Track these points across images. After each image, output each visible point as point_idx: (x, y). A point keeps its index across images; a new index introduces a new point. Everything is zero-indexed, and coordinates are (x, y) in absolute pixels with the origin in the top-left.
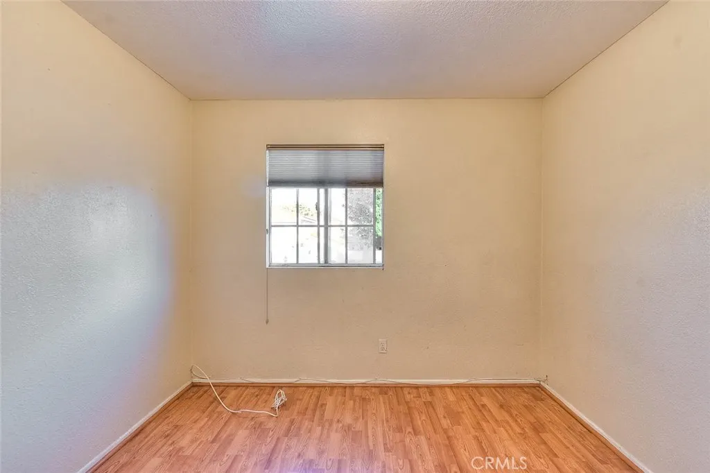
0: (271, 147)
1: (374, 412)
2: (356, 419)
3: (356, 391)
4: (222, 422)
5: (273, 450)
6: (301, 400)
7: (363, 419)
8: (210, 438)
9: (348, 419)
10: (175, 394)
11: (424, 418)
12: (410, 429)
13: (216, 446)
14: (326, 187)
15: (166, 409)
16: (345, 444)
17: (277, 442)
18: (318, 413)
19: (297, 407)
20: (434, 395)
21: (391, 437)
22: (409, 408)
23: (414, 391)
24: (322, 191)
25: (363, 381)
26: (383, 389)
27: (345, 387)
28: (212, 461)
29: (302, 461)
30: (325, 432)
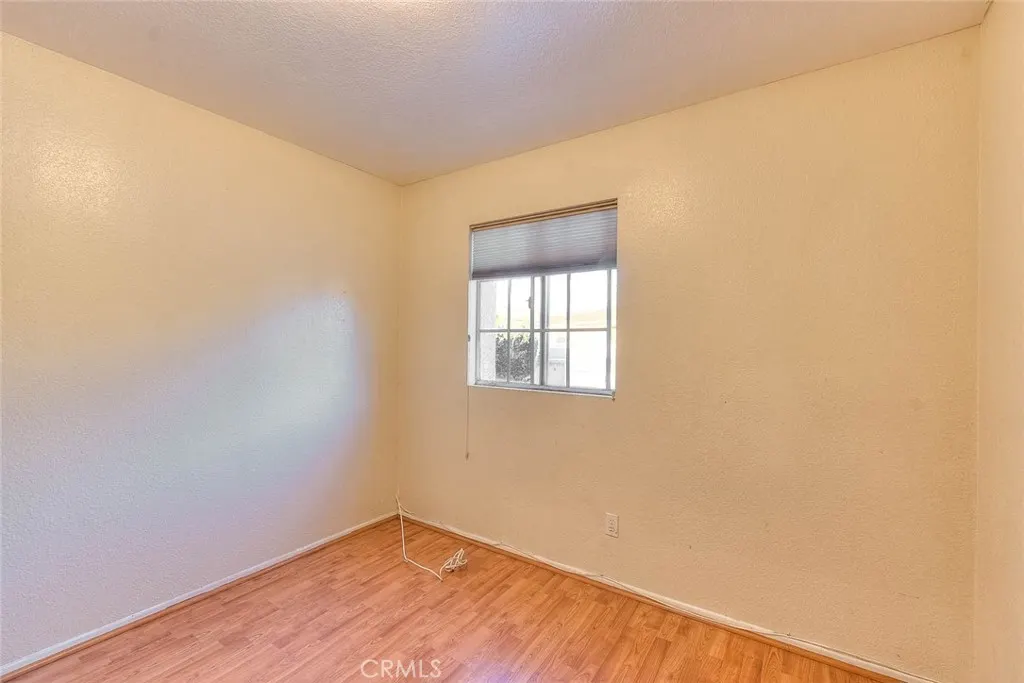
0: (474, 228)
1: (563, 622)
2: (528, 622)
3: (566, 585)
4: (389, 566)
5: (406, 619)
6: (487, 570)
7: (539, 625)
8: (364, 580)
9: (518, 619)
10: (373, 521)
11: (632, 662)
12: (592, 670)
13: (363, 589)
14: (543, 274)
15: (355, 535)
16: (484, 650)
17: (417, 611)
18: (491, 594)
19: (472, 579)
20: (684, 634)
21: (554, 667)
22: (623, 638)
23: (657, 614)
24: (538, 280)
25: (583, 572)
26: (606, 594)
27: (554, 572)
28: (347, 605)
29: (420, 645)
30: (478, 621)
